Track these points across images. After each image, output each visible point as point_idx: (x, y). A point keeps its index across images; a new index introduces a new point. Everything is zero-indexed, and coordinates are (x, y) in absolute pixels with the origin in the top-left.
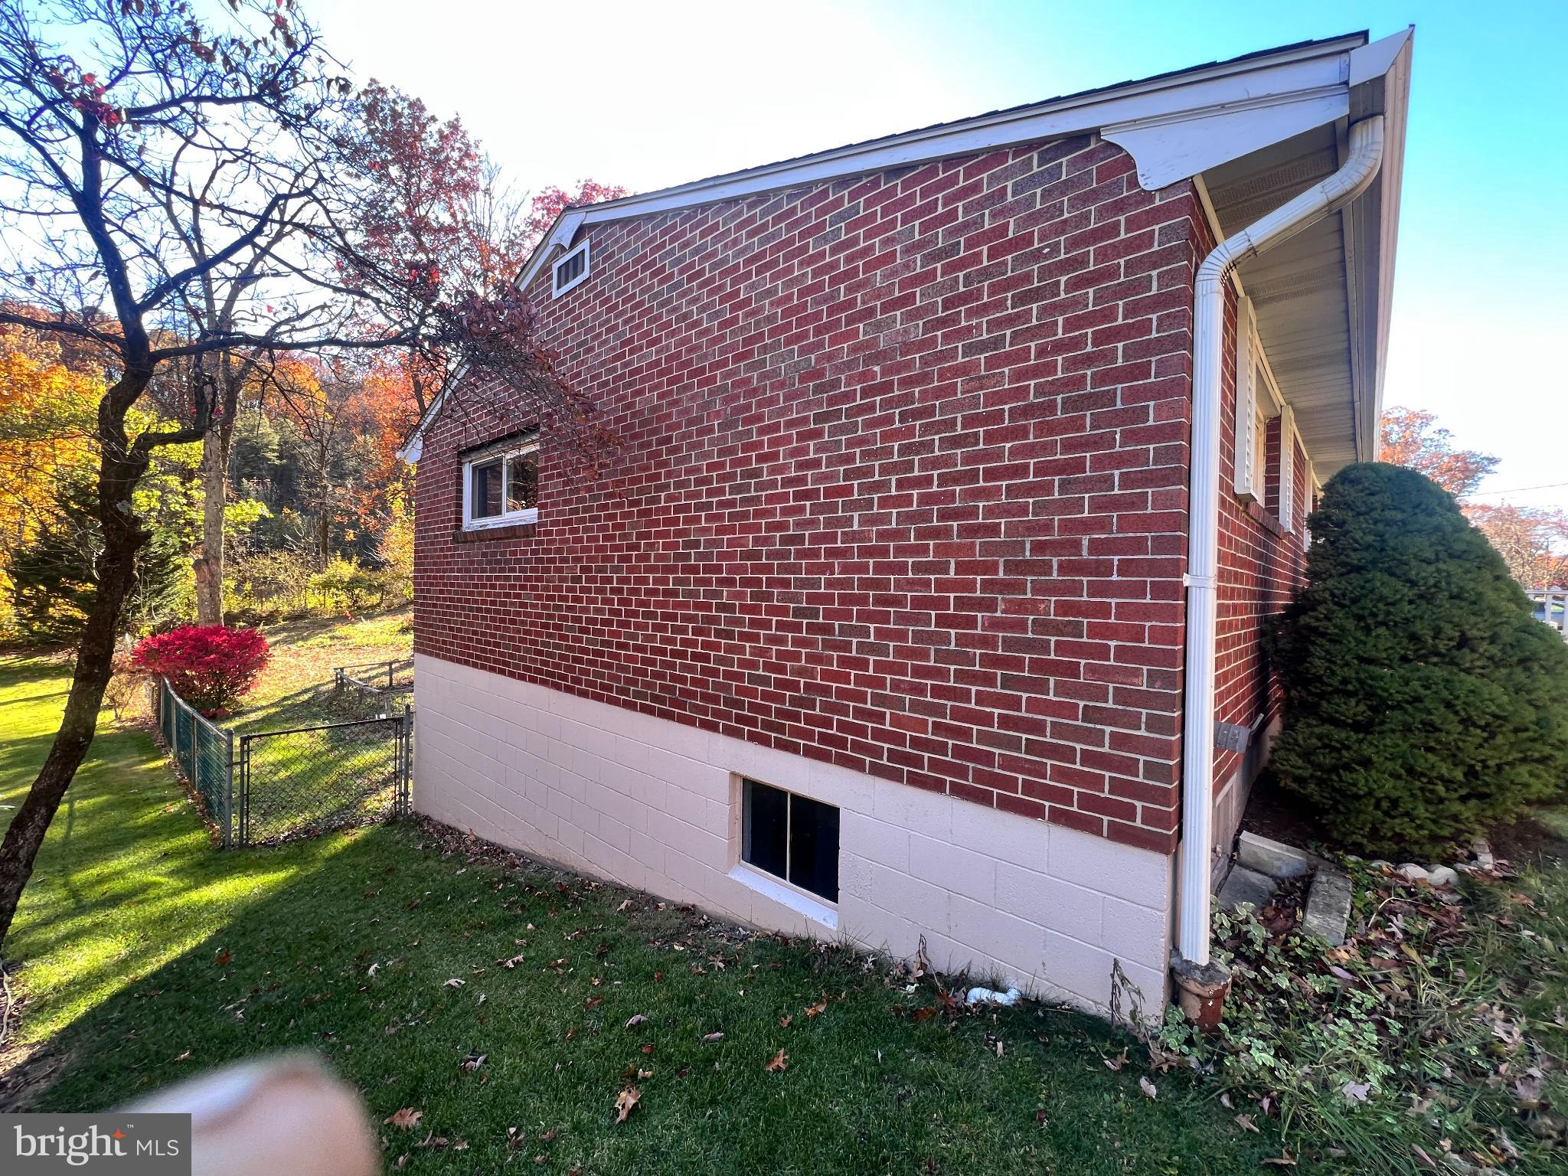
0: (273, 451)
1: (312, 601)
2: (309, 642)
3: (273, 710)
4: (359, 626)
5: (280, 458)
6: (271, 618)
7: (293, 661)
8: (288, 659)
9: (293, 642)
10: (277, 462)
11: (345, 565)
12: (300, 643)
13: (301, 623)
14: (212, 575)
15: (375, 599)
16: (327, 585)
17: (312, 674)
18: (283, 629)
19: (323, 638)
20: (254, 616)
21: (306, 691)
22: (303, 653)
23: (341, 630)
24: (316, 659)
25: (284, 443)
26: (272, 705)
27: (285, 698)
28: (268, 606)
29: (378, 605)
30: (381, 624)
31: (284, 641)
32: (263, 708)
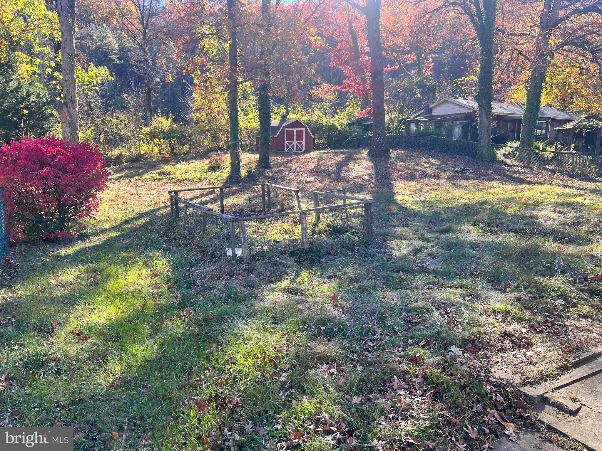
0: (115, 54)
1: (144, 148)
2: (144, 177)
3: (114, 234)
4: (178, 165)
5: (120, 59)
6: (117, 160)
7: (133, 191)
8: (129, 189)
9: (133, 177)
10: (118, 62)
11: (163, 120)
12: (137, 177)
13: (137, 165)
14: (71, 117)
15: (185, 148)
16: (153, 135)
17: (148, 200)
18: (126, 168)
19: (154, 174)
20: (106, 158)
21: (142, 215)
22: (140, 184)
23: (167, 168)
24: (150, 189)
25: (122, 49)
26: (114, 228)
27: (126, 222)
28: (116, 152)
29: (188, 152)
30: (193, 165)
31: (127, 176)
32: (107, 230)
